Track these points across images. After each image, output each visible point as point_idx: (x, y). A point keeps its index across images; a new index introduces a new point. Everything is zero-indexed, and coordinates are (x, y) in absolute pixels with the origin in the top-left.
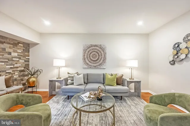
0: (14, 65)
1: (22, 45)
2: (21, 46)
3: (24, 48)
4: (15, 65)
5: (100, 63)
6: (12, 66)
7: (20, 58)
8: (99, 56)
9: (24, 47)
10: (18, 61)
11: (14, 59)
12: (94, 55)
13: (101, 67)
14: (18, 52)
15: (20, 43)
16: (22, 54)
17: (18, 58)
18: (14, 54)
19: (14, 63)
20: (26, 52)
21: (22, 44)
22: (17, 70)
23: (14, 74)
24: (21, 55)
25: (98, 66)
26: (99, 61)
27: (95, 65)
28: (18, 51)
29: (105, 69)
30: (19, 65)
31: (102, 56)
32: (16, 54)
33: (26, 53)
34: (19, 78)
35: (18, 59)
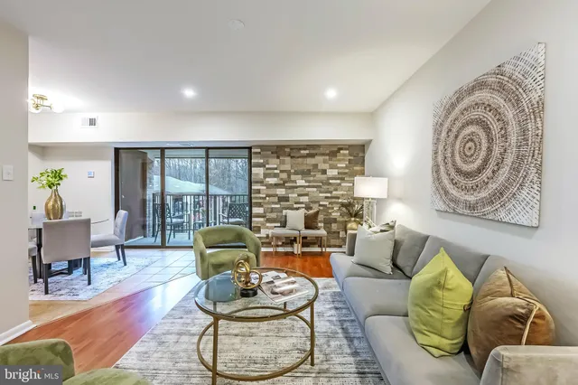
0: (331, 192)
1: (347, 152)
2: (344, 155)
3: (352, 158)
4: (334, 192)
5: (494, 186)
6: (329, 195)
7: (342, 179)
8: (490, 140)
9: (350, 155)
10: (340, 184)
11: (331, 181)
12: (470, 144)
13: (502, 215)
14: (338, 168)
15: (342, 149)
16: (347, 171)
17: (338, 179)
18: (332, 173)
19: (332, 188)
20: (356, 164)
21: (346, 149)
22: (337, 203)
23: (333, 208)
24: (345, 173)
25: (488, 208)
26: (488, 172)
27: (471, 198)
28: (339, 165)
29: (539, 232)
30: (341, 193)
31: (505, 136)
32: (334, 172)
33: (355, 168)
34: (342, 219)
35: (338, 181)
